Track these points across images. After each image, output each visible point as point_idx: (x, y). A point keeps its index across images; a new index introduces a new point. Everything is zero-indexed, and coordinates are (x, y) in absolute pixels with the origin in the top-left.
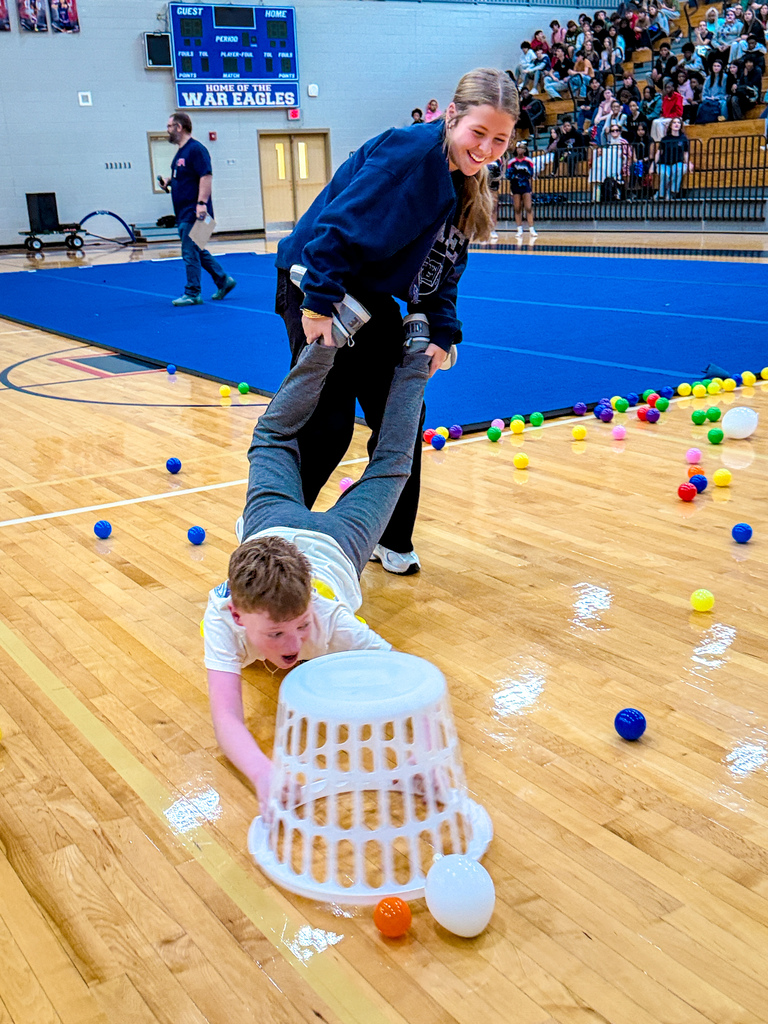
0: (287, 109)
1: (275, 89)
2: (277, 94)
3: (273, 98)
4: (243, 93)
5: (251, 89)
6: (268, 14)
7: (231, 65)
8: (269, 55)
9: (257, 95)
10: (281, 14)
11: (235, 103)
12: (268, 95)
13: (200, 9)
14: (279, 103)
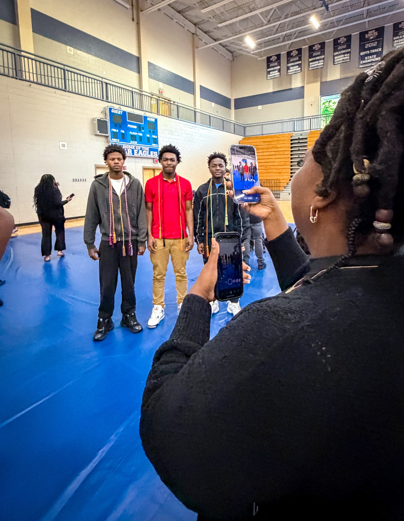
0: (154, 159)
1: (151, 150)
2: (151, 152)
3: (150, 154)
4: (138, 150)
5: (141, 149)
6: (148, 119)
7: (134, 138)
8: (148, 136)
9: (144, 152)
10: (153, 120)
11: (135, 154)
12: (148, 152)
13: (122, 112)
14: (151, 156)
